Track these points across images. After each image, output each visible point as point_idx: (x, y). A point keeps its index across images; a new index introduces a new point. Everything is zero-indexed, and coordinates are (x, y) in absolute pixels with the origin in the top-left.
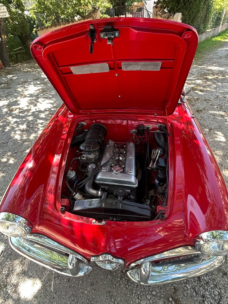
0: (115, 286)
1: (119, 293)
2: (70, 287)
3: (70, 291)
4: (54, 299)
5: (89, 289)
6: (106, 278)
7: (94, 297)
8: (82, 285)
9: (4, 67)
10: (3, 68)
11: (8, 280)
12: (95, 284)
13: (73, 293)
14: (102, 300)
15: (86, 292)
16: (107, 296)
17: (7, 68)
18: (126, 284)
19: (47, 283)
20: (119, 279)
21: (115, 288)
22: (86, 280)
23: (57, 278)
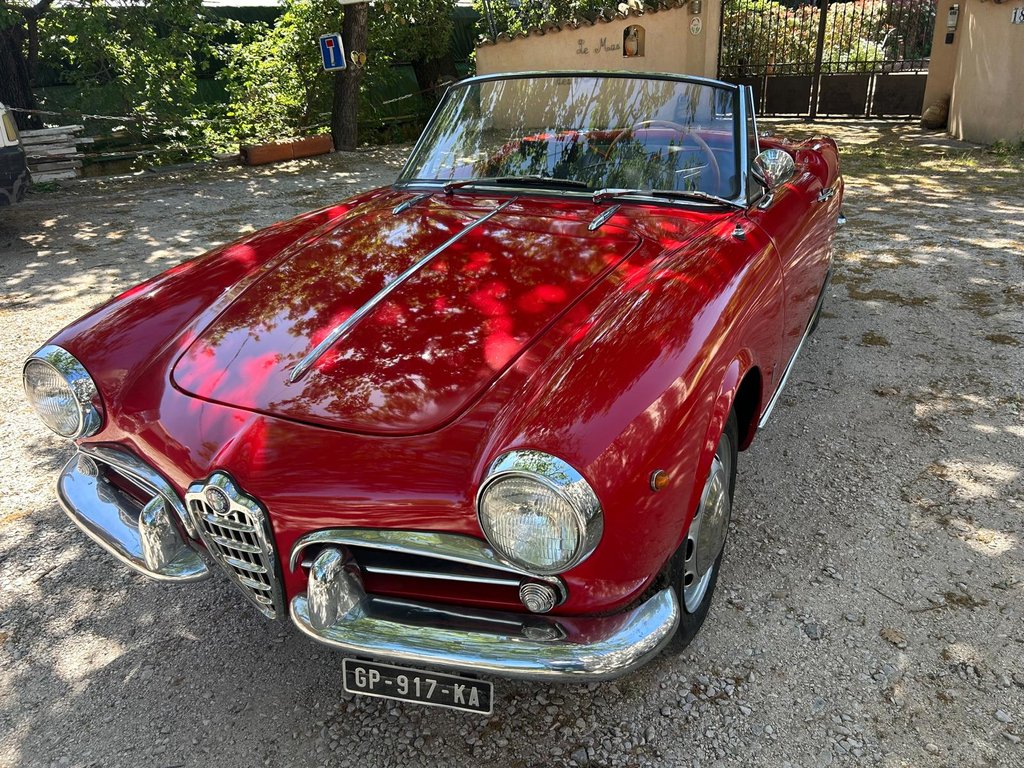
0: (298, 735)
1: (298, 753)
2: (169, 697)
3: (165, 705)
4: (110, 709)
5: (217, 718)
6: (286, 708)
7: (221, 739)
8: (207, 702)
9: (332, 150)
10: (329, 153)
11: (29, 631)
12: (242, 712)
13: (169, 712)
14: (236, 753)
15: (206, 722)
16: (256, 749)
17: (342, 153)
18: (332, 740)
19: (118, 669)
20: (320, 723)
21: (293, 739)
22: (225, 697)
23: (151, 666)
